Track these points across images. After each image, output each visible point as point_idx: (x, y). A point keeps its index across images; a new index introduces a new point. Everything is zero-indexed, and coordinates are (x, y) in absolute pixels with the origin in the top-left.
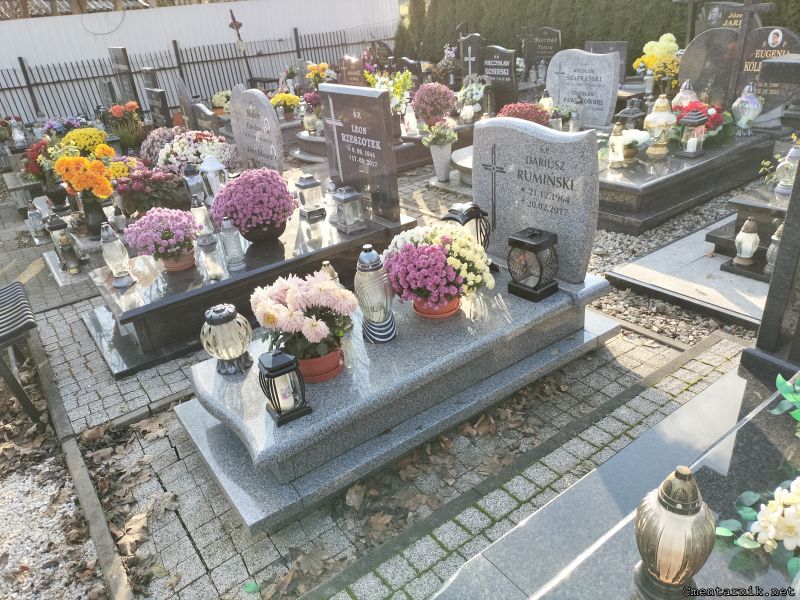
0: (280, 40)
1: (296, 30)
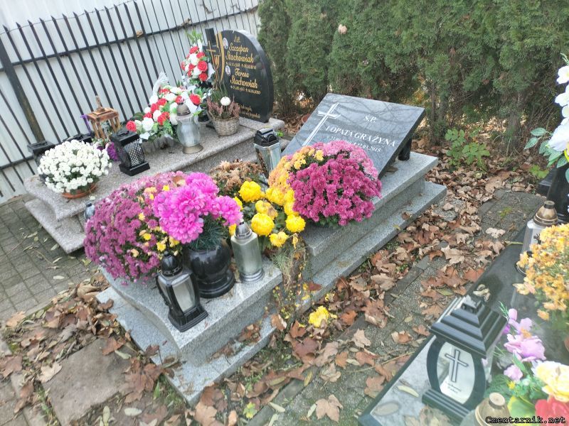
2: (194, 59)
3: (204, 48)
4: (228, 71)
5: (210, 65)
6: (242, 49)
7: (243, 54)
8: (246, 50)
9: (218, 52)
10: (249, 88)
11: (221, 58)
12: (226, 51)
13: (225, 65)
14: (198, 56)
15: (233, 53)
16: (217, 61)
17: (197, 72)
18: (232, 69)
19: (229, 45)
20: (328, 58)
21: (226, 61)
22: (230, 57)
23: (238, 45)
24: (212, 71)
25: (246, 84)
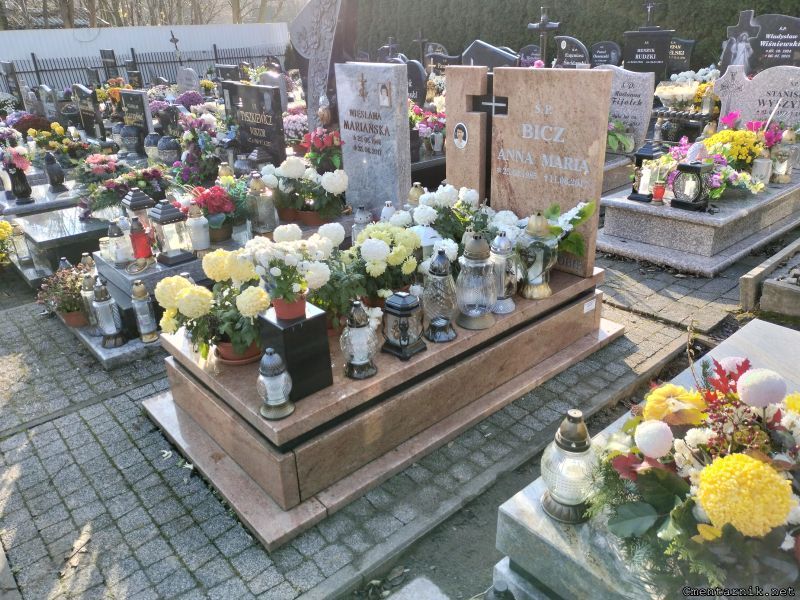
0: (204, 52)
1: (215, 46)
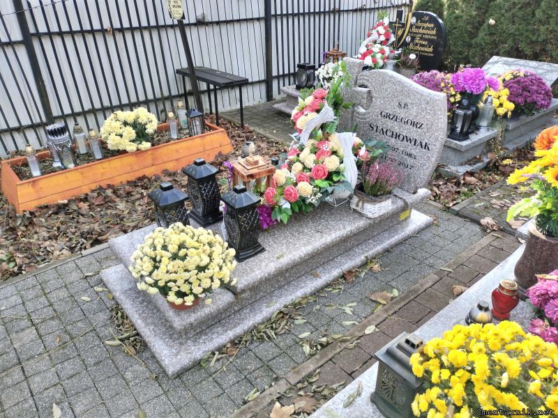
2: (381, 30)
3: (391, 23)
4: (408, 39)
5: (392, 35)
6: (427, 25)
7: (428, 28)
8: (432, 25)
9: (404, 26)
10: (425, 52)
11: (404, 31)
12: (411, 26)
13: (407, 35)
14: (385, 28)
15: (418, 27)
16: (400, 33)
17: (383, 38)
18: (413, 39)
19: (417, 22)
20: (473, 42)
21: (409, 32)
22: (414, 30)
23: (426, 22)
24: (393, 39)
25: (422, 49)
